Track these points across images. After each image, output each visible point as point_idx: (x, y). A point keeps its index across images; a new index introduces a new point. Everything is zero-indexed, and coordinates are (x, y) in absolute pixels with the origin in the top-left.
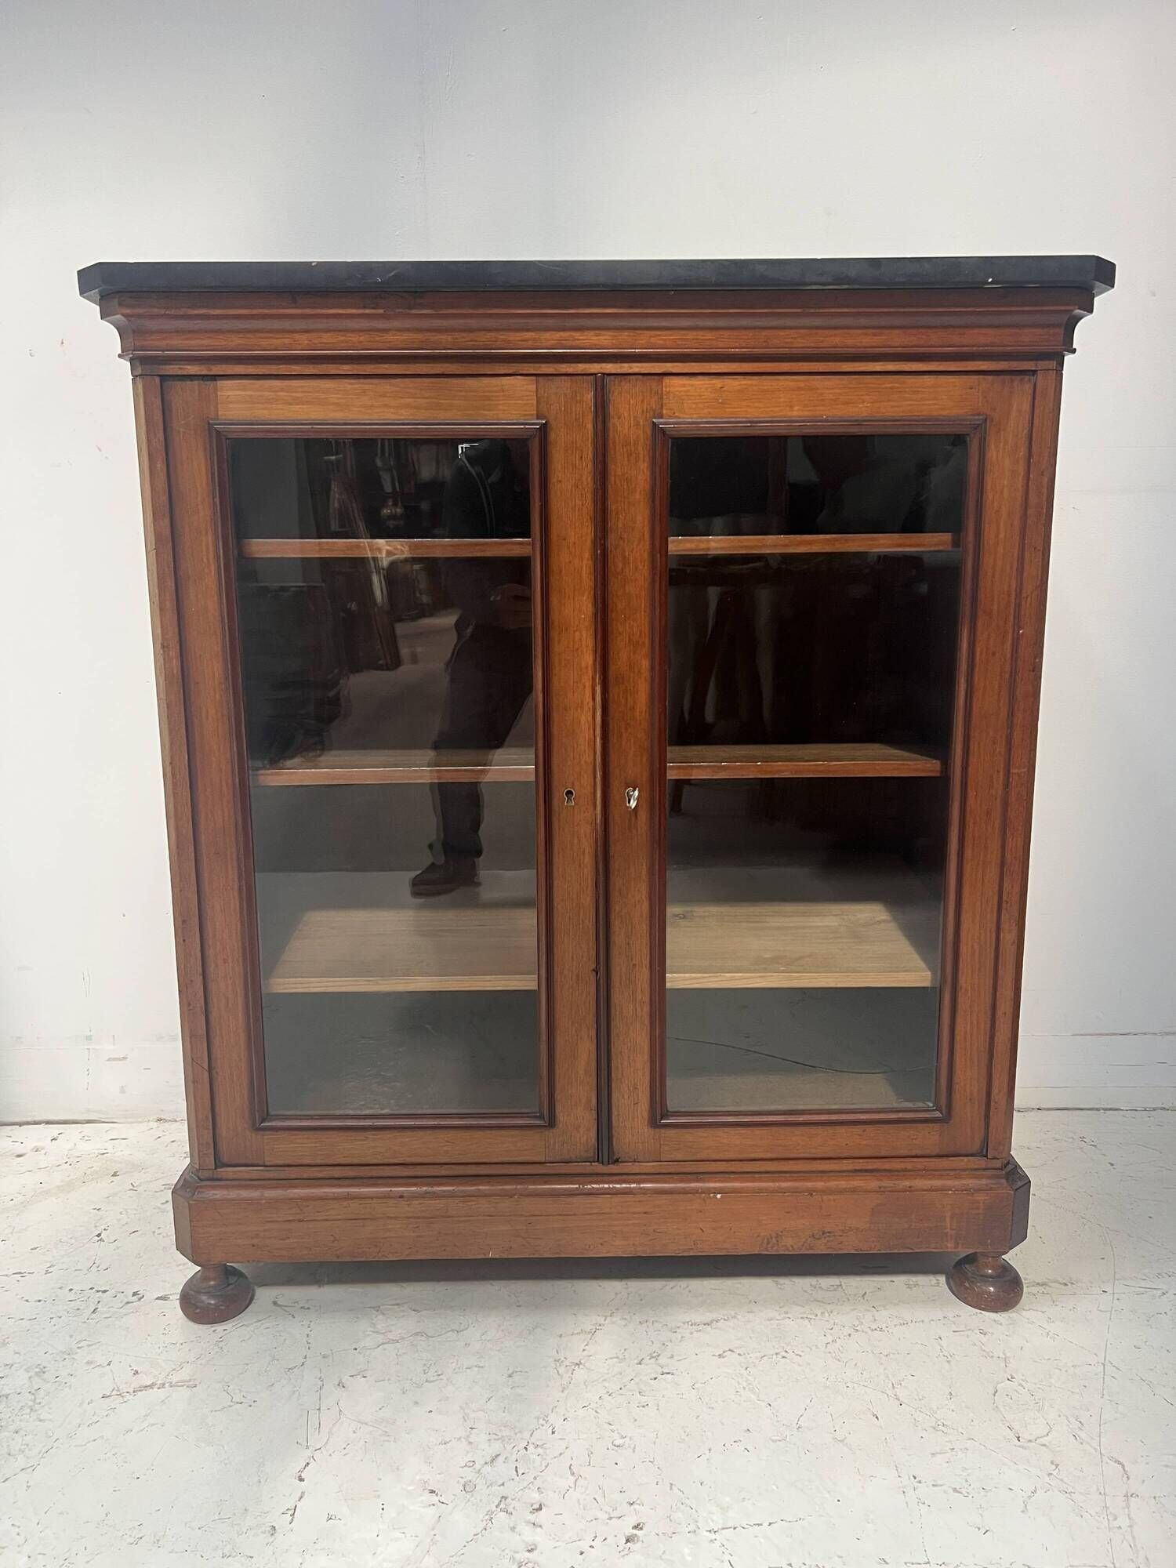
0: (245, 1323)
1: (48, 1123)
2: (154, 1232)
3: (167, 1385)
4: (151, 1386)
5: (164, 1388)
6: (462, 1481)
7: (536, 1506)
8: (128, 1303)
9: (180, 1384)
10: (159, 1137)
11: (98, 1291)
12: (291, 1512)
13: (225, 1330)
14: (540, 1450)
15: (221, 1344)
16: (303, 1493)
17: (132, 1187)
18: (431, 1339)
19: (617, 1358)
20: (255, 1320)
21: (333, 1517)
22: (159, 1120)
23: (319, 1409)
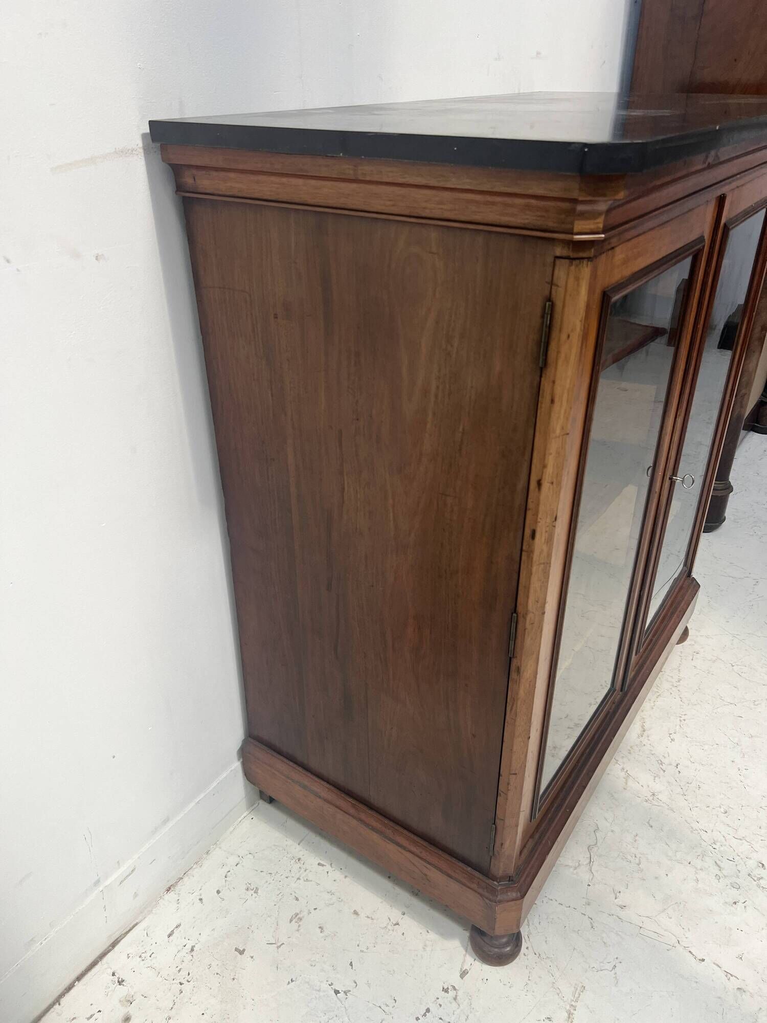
0: (527, 934)
1: (79, 979)
2: (362, 951)
3: (573, 1003)
4: (570, 1014)
5: (576, 1006)
6: (729, 886)
7: (761, 865)
8: (455, 999)
9: (577, 995)
10: (201, 900)
11: (425, 1015)
12: (729, 976)
13: (527, 948)
14: (718, 844)
15: (543, 956)
16: (714, 963)
17: (275, 946)
18: (599, 844)
19: (655, 777)
20: (527, 927)
21: (741, 956)
22: (168, 890)
23: (641, 927)
